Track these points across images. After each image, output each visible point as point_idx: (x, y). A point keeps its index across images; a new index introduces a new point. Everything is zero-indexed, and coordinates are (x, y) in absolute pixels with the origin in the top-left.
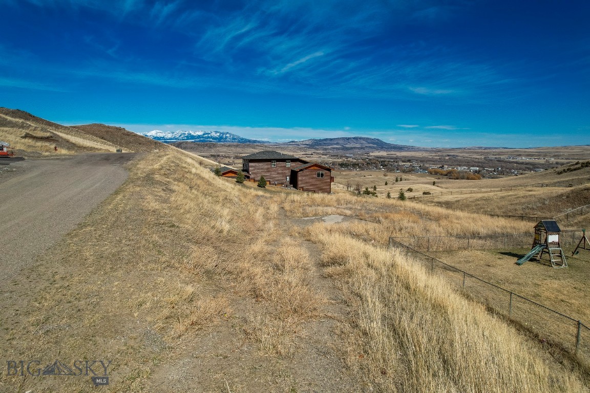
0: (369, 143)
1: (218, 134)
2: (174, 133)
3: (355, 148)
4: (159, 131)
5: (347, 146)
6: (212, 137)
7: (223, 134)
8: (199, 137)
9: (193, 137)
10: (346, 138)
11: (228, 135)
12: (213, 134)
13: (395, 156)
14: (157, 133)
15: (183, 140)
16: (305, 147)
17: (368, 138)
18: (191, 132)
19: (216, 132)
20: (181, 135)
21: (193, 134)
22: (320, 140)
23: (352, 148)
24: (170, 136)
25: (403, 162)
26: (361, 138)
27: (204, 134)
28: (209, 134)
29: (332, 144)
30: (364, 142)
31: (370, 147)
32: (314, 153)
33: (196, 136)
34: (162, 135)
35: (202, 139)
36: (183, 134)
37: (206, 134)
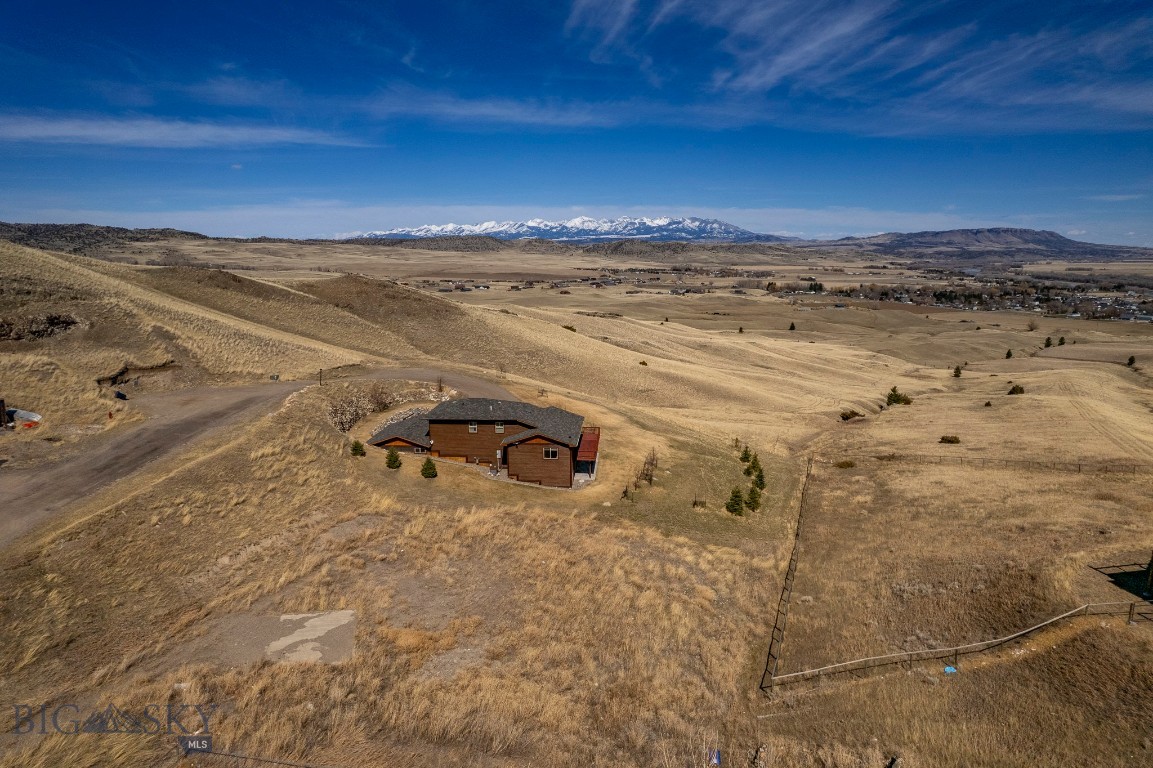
0: (1026, 242)
1: (697, 223)
3: (989, 253)
4: (586, 219)
5: (972, 248)
6: (683, 230)
7: (707, 222)
8: (660, 228)
9: (648, 229)
10: (971, 231)
11: (715, 226)
12: (688, 223)
13: (1086, 273)
14: (583, 223)
15: (630, 235)
16: (874, 251)
17: (1026, 231)
18: (645, 220)
19: (694, 220)
20: (626, 226)
21: (650, 224)
22: (910, 236)
23: (981, 254)
24: (606, 227)
25: (1104, 289)
26: (1006, 231)
27: (670, 224)
28: (679, 223)
29: (936, 244)
30: (1015, 239)
31: (1029, 252)
32: (892, 264)
33: (654, 227)
34: (592, 226)
35: (665, 233)
36: (631, 223)
37: (675, 223)
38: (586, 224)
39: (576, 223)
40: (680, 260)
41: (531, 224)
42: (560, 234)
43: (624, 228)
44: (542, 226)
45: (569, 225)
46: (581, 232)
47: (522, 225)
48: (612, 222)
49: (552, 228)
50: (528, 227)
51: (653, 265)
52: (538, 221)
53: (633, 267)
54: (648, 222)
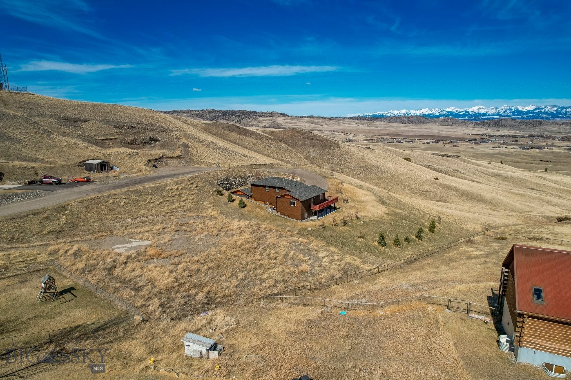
1: (555, 109)
2: (498, 109)
4: (481, 107)
6: (545, 113)
7: (562, 108)
8: (528, 112)
9: (520, 113)
11: (569, 110)
12: (549, 109)
14: (479, 109)
15: (507, 116)
18: (519, 107)
19: (553, 107)
20: (506, 111)
21: (522, 110)
24: (493, 112)
27: (535, 110)
28: (543, 109)
33: (524, 112)
34: (484, 111)
35: (531, 115)
36: (509, 109)
37: (539, 109)
38: (480, 110)
39: (474, 109)
40: (537, 130)
41: (448, 110)
42: (464, 115)
43: (504, 112)
44: (454, 111)
45: (470, 110)
46: (476, 114)
47: (443, 110)
48: (496, 108)
49: (460, 112)
50: (446, 112)
51: (517, 133)
52: (452, 108)
53: (503, 134)
54: (520, 108)
